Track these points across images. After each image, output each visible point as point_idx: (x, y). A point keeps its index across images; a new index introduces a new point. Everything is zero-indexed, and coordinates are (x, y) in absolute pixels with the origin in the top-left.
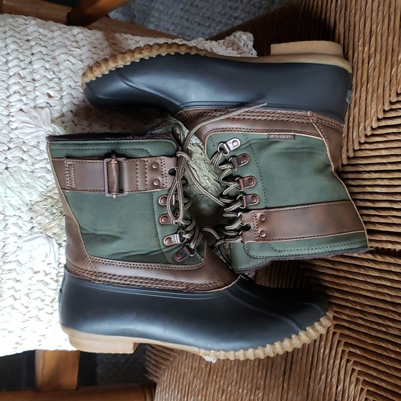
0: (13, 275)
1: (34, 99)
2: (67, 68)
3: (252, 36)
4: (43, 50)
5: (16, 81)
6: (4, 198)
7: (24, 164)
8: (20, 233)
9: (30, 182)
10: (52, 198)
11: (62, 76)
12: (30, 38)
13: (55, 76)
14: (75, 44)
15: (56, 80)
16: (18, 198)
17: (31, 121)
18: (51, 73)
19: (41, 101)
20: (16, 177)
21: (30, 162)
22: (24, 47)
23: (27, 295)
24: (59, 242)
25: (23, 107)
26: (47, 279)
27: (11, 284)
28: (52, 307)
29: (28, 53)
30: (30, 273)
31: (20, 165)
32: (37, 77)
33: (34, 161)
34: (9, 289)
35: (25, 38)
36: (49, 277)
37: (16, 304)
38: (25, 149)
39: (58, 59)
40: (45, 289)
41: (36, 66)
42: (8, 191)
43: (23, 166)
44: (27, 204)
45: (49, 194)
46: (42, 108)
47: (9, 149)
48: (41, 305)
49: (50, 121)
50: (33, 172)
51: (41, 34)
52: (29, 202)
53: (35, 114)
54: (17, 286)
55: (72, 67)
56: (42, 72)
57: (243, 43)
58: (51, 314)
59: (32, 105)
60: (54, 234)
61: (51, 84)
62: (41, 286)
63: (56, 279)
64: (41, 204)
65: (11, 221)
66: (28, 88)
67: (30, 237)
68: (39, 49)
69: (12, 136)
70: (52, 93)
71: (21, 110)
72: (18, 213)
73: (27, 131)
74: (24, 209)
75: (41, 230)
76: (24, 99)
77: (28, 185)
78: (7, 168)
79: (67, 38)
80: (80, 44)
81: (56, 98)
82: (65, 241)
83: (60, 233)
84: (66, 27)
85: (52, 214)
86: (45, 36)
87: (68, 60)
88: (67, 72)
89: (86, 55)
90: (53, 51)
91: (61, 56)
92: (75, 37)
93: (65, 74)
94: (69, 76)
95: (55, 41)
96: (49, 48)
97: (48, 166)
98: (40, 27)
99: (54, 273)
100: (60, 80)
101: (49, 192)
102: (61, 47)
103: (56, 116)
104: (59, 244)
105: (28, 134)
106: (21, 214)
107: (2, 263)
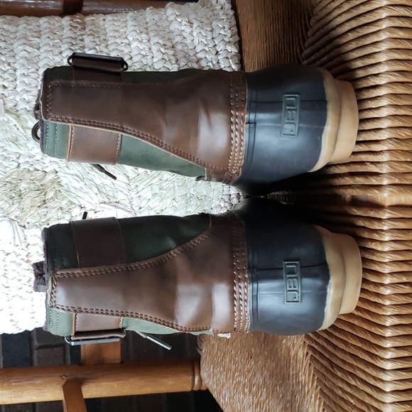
2: (22, 58)
4: (3, 45)
10: (10, 183)
11: (16, 66)
13: (9, 68)
14: (35, 34)
15: (11, 71)
18: (6, 65)
23: (5, 276)
24: (23, 225)
26: (18, 260)
30: (3, 256)
36: (19, 258)
39: (15, 51)
40: (19, 269)
45: (7, 180)
49: (3, 111)
51: (4, 30)
55: (27, 55)
60: (16, 217)
61: (6, 76)
62: (14, 266)
63: (26, 259)
64: (1, 190)
70: (6, 85)
75: (4, 214)
79: (30, 30)
80: (42, 33)
81: (10, 89)
82: (28, 223)
83: (21, 215)
84: (36, 18)
85: (12, 198)
86: (8, 31)
87: (25, 50)
88: (21, 61)
89: (44, 42)
90: (12, 44)
91: (18, 47)
92: (39, 27)
93: (20, 64)
94: (23, 65)
95: (17, 34)
96: (8, 42)
97: (5, 154)
98: (6, 24)
99: (24, 254)
100: (15, 70)
101: (7, 177)
102: (20, 39)
103: (10, 105)
104: (24, 227)
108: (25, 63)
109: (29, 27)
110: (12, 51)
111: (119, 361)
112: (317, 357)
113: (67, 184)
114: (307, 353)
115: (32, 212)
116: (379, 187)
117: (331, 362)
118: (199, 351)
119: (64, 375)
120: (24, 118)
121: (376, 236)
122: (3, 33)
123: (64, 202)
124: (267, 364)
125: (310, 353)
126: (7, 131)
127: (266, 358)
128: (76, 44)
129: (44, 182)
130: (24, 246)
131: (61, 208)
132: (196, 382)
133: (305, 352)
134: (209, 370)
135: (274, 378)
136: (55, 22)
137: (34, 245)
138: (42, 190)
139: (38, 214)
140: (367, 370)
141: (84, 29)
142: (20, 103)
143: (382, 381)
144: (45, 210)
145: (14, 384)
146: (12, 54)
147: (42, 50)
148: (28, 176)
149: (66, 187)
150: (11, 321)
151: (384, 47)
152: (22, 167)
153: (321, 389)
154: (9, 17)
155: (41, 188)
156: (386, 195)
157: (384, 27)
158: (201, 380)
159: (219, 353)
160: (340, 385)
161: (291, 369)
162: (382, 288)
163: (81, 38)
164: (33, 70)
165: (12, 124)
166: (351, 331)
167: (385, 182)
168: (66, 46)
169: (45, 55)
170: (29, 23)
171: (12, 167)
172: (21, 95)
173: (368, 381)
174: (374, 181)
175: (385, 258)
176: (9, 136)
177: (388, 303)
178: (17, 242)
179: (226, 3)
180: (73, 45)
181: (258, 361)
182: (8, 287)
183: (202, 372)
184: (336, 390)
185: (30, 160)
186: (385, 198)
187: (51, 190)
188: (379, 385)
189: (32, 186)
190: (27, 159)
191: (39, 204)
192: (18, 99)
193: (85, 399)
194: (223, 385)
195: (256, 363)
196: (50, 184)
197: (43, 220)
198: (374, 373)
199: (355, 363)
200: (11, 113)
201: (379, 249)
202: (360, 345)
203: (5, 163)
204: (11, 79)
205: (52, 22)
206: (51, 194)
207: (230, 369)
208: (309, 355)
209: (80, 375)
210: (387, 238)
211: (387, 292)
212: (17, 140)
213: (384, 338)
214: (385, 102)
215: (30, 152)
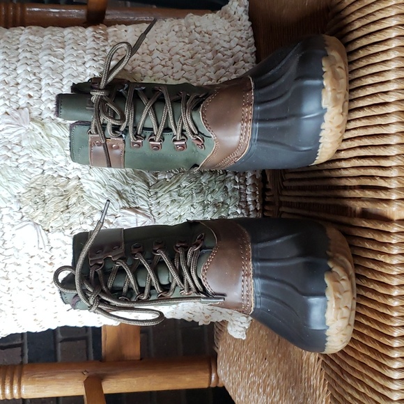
0: (13, 260)
1: (17, 102)
2: (47, 68)
4: (28, 55)
5: (2, 87)
7: (9, 160)
8: (12, 222)
9: (14, 175)
10: (35, 188)
11: (41, 76)
12: (19, 46)
13: (34, 78)
14: (59, 45)
15: (36, 81)
16: (8, 192)
17: (13, 122)
18: (32, 75)
19: (22, 103)
20: (3, 173)
21: (14, 158)
22: (12, 56)
23: (29, 277)
24: (47, 229)
25: (8, 110)
27: (13, 267)
29: (14, 60)
30: (28, 258)
31: (6, 162)
32: (20, 81)
33: (17, 157)
34: (13, 272)
35: (15, 47)
36: (43, 260)
38: (10, 148)
39: (40, 61)
40: (42, 271)
41: (19, 71)
43: (8, 162)
44: (15, 196)
45: (32, 186)
46: (23, 108)
49: (29, 120)
50: (17, 167)
51: (30, 41)
52: (17, 195)
53: (17, 115)
55: (51, 66)
56: (23, 76)
57: (234, 10)
59: (14, 107)
60: (40, 221)
61: (31, 85)
62: (38, 268)
63: (49, 262)
64: (26, 195)
65: (5, 212)
66: (12, 93)
67: (20, 225)
68: (24, 55)
70: (32, 94)
71: (6, 113)
72: (8, 204)
73: (10, 130)
74: (13, 200)
75: (29, 219)
76: (8, 102)
77: (14, 180)
79: (55, 40)
80: (66, 43)
81: (35, 98)
82: (52, 227)
83: (45, 219)
84: (61, 29)
85: (36, 203)
86: (34, 42)
87: (50, 61)
88: (46, 71)
89: (68, 53)
90: (38, 55)
91: (43, 58)
92: (63, 37)
93: (45, 74)
94: (48, 75)
95: (42, 45)
96: (34, 53)
97: (30, 160)
98: (32, 34)
99: (47, 257)
100: (40, 80)
101: (32, 183)
102: (45, 49)
103: (35, 114)
104: (48, 231)
105: (11, 134)
106: (11, 206)
107: (4, 250)
108: (50, 73)
109: (54, 38)
110: (38, 61)
111: (139, 358)
112: (328, 362)
113: (89, 190)
114: (319, 358)
115: (56, 217)
116: (387, 201)
117: (341, 369)
118: (216, 349)
119: (86, 371)
120: (49, 127)
121: (385, 249)
122: (29, 44)
123: (87, 207)
124: (280, 366)
125: (322, 358)
126: (32, 139)
127: (280, 361)
128: (99, 55)
129: (68, 188)
130: (47, 249)
131: (83, 214)
132: (213, 379)
133: (317, 357)
134: (226, 368)
135: (287, 380)
136: (79, 33)
137: (57, 248)
138: (65, 196)
139: (61, 219)
140: (375, 378)
141: (107, 40)
142: (44, 112)
143: (390, 390)
144: (68, 215)
145: (37, 379)
146: (37, 64)
147: (66, 61)
148: (52, 182)
149: (88, 193)
150: (35, 320)
151: (393, 65)
152: (47, 173)
153: (331, 394)
154: (34, 28)
155: (64, 193)
156: (394, 209)
157: (394, 46)
158: (217, 378)
159: (235, 353)
160: (350, 391)
161: (303, 372)
162: (390, 300)
163: (103, 49)
164: (58, 80)
165: (36, 132)
166: (360, 340)
167: (394, 197)
168: (89, 57)
169: (69, 65)
170: (54, 33)
171: (37, 173)
172: (46, 104)
173: (376, 389)
174: (383, 195)
175: (393, 271)
176: (34, 143)
177: (395, 314)
178: (41, 245)
179: (243, 14)
180: (96, 55)
181: (272, 363)
182: (32, 288)
183: (218, 370)
184: (345, 397)
185: (54, 167)
186: (393, 212)
187: (74, 196)
188: (387, 393)
189: (56, 192)
190: (51, 166)
191: (62, 209)
192: (43, 107)
193: (106, 395)
194: (238, 385)
195: (270, 364)
196: (73, 190)
197: (66, 225)
198: (382, 382)
199: (364, 371)
200: (37, 122)
201: (388, 262)
202: (369, 354)
203: (31, 170)
204: (36, 88)
205: (76, 33)
206: (73, 200)
207: (245, 369)
208: (321, 360)
209: (100, 372)
210: (395, 251)
211: (396, 303)
212: (41, 147)
213: (392, 348)
214: (394, 119)
215: (54, 159)
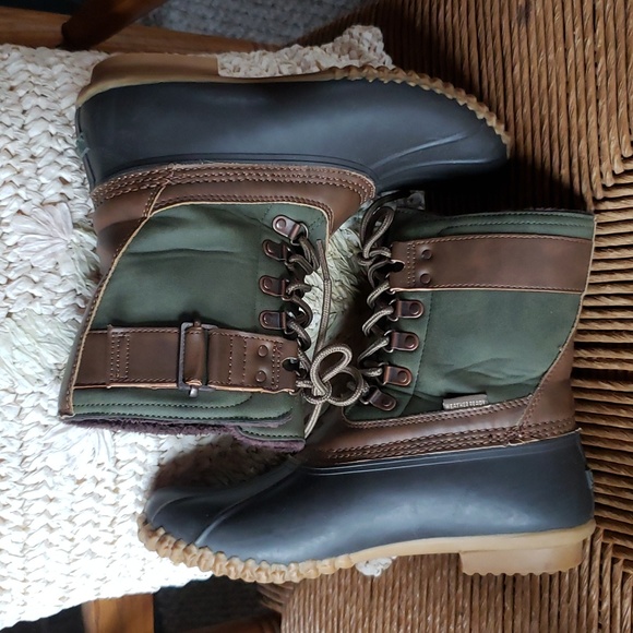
0: (44, 491)
1: (39, 191)
3: (379, 31)
4: (42, 102)
5: (5, 163)
6: (12, 367)
7: (38, 303)
8: (45, 421)
9: (48, 331)
12: (14, 84)
13: (67, 146)
16: (35, 364)
17: (39, 229)
18: (60, 141)
19: (51, 192)
20: (27, 328)
21: (47, 297)
22: (8, 101)
23: (70, 520)
25: (23, 207)
26: (100, 490)
27: (41, 506)
28: (113, 532)
29: (17, 111)
30: (71, 485)
31: (30, 307)
32: (38, 151)
33: (53, 295)
34: (39, 514)
35: (7, 85)
36: (102, 485)
37: (54, 538)
38: (36, 279)
40: (98, 506)
41: (34, 132)
42: (16, 353)
43: (37, 308)
44: (51, 371)
46: (55, 204)
47: (9, 281)
48: (95, 532)
49: (71, 225)
50: (54, 315)
51: (32, 75)
52: (54, 367)
53: (44, 215)
54: (53, 508)
56: (45, 141)
57: (367, 45)
58: (112, 543)
59: (37, 200)
61: (64, 161)
62: (90, 502)
63: (113, 488)
65: (29, 402)
66: (26, 173)
68: (33, 101)
69: (10, 258)
70: (67, 176)
71: (20, 212)
72: (37, 388)
73: (35, 246)
74: (47, 379)
76: (22, 192)
77: (49, 339)
78: (9, 315)
81: (74, 185)
86: (40, 76)
90: (58, 101)
95: (57, 83)
96: (49, 98)
99: (109, 478)
103: (79, 214)
105: (37, 252)
106: (42, 390)
107: (21, 475)
122: (32, 80)
130: (111, 463)
137: (129, 461)
146: (64, 120)
178: (103, 458)
182: (73, 539)
200: (84, 229)
204: (76, 166)
